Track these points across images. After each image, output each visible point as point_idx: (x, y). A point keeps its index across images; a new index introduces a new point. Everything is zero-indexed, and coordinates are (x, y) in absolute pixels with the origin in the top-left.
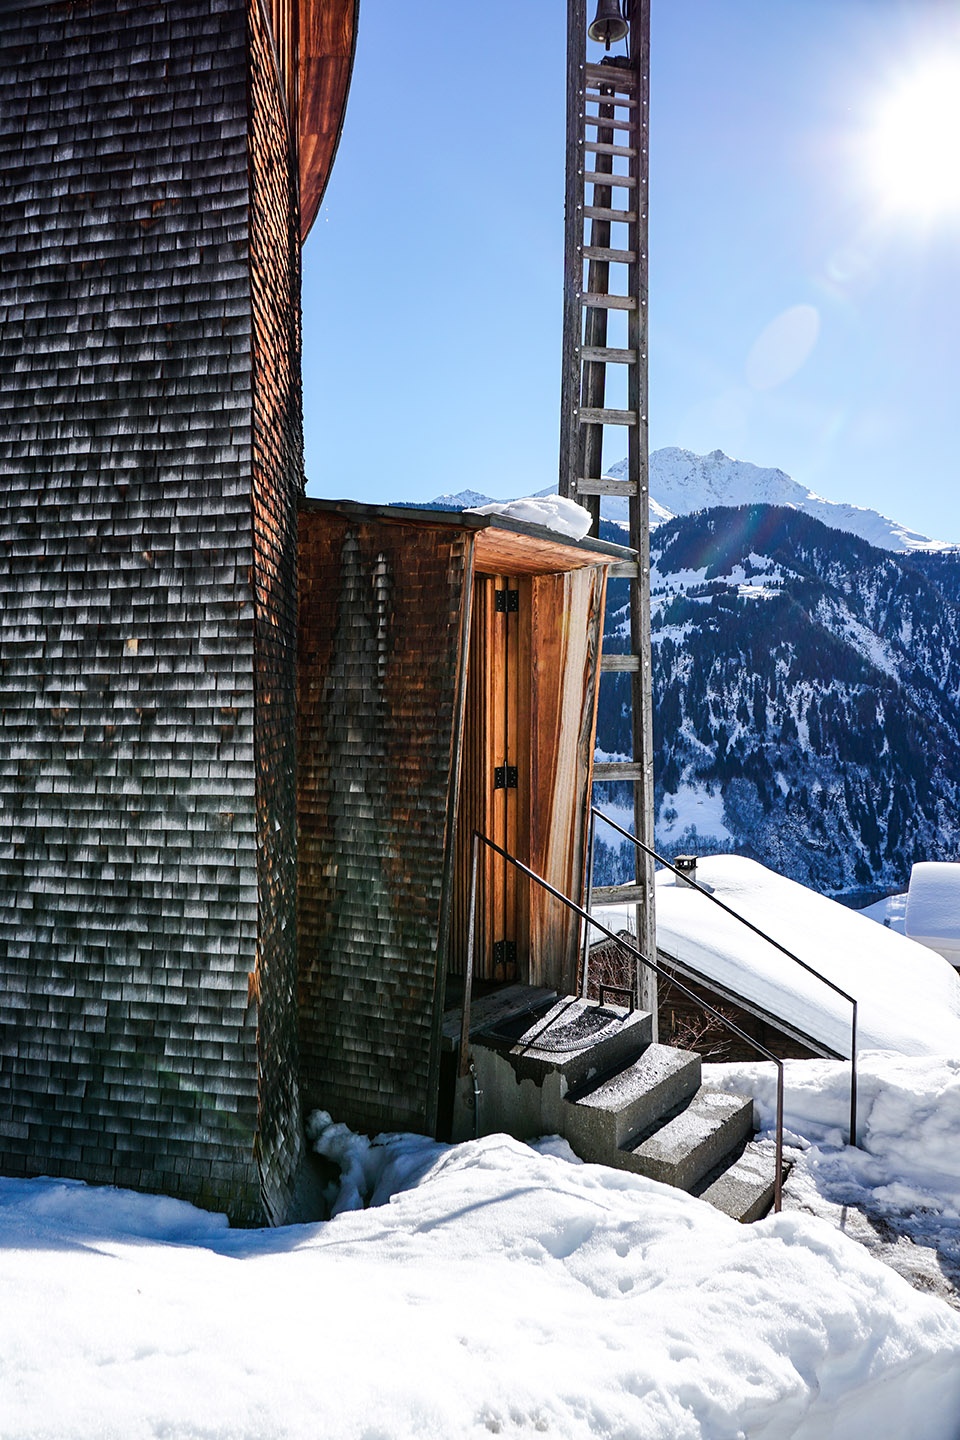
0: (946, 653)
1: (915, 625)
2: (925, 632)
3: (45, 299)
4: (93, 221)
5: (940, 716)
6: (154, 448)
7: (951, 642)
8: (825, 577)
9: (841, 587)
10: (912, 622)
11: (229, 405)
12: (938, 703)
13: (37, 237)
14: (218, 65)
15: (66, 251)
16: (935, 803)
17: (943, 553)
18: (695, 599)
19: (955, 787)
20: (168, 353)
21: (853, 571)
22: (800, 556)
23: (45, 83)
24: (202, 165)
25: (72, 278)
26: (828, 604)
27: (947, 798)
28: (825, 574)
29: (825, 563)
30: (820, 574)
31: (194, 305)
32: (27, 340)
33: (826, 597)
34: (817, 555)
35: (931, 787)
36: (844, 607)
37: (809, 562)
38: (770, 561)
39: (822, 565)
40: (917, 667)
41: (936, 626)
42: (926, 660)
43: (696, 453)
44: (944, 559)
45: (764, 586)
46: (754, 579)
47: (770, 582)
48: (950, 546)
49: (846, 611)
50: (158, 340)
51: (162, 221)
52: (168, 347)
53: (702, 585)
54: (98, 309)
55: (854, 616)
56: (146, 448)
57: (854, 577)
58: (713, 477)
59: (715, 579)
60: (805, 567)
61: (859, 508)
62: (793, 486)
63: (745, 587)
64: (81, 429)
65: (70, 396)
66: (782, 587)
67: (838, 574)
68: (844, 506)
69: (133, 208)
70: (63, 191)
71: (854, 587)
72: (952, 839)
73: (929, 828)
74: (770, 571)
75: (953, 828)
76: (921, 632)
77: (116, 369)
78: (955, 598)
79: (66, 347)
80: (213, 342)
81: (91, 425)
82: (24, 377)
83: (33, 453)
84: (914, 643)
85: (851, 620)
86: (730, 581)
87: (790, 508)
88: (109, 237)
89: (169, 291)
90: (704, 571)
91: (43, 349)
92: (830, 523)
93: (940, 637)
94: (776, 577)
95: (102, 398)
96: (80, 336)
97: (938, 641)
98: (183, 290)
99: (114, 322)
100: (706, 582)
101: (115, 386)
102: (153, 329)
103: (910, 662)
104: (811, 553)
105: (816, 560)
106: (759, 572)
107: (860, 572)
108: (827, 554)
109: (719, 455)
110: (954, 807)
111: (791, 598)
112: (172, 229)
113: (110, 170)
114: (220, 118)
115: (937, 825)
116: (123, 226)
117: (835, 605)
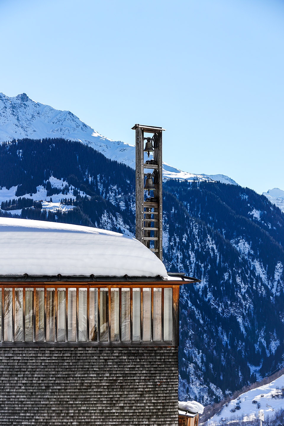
0: (192, 255)
1: (171, 234)
2: (178, 240)
3: (139, 396)
4: (149, 384)
5: (189, 302)
6: (160, 423)
7: (196, 247)
8: (106, 197)
9: (118, 205)
10: (169, 232)
11: (174, 416)
12: (187, 292)
13: (138, 385)
14: (173, 360)
15: (144, 388)
16: (187, 367)
17: (189, 181)
18: (8, 211)
19: (201, 354)
20: (163, 407)
21: (126, 193)
22: (88, 180)
23: (140, 359)
24: (170, 376)
25: (144, 393)
26: (109, 218)
27: (195, 363)
28: (106, 194)
29: (106, 186)
30: (102, 194)
31: (168, 399)
32: (135, 403)
33: (107, 212)
34: (100, 180)
35: (184, 355)
36: (120, 220)
37: (94, 184)
38: (65, 183)
39: (104, 187)
40: (173, 266)
41: (185, 235)
42: (179, 260)
43: (6, 95)
44: (189, 186)
45: (62, 203)
46: (54, 196)
47: (66, 200)
48: (193, 176)
49: (122, 223)
50: (161, 405)
51: (162, 385)
52: (163, 406)
53: (14, 200)
54: (150, 399)
55: (128, 227)
56: (159, 423)
57: (127, 197)
58: (20, 114)
59: (24, 196)
60: (90, 189)
61: (129, 145)
62: (82, 126)
63: (47, 203)
64: (146, 419)
65: (144, 414)
66: (75, 204)
67: (116, 195)
68: (119, 143)
69: (157, 382)
70: (143, 378)
71: (127, 205)
72: (199, 393)
73: (184, 385)
74: (65, 191)
75: (200, 385)
76: (175, 239)
77: (153, 409)
78: (197, 214)
79: (143, 405)
80: (171, 406)
81: (148, 419)
82: (135, 409)
83: (136, 423)
84: (171, 248)
85: (126, 230)
86: (35, 197)
87: (79, 143)
88: (152, 387)
89: (163, 396)
90: (14, 189)
91: (139, 405)
92: (110, 155)
93: (188, 244)
94: (70, 196)
95: (150, 414)
96: (146, 403)
97: (187, 247)
98: (166, 397)
99: (153, 401)
100: (17, 198)
101: (153, 412)
102: (160, 403)
103: (168, 262)
104: (95, 178)
105: (99, 184)
106: (57, 191)
107: (132, 194)
108: (107, 178)
109: (24, 97)
110: (201, 370)
111: (82, 213)
112: (164, 386)
113: (153, 375)
114: (173, 369)
115: (189, 383)
116: (155, 385)
117: (114, 219)
